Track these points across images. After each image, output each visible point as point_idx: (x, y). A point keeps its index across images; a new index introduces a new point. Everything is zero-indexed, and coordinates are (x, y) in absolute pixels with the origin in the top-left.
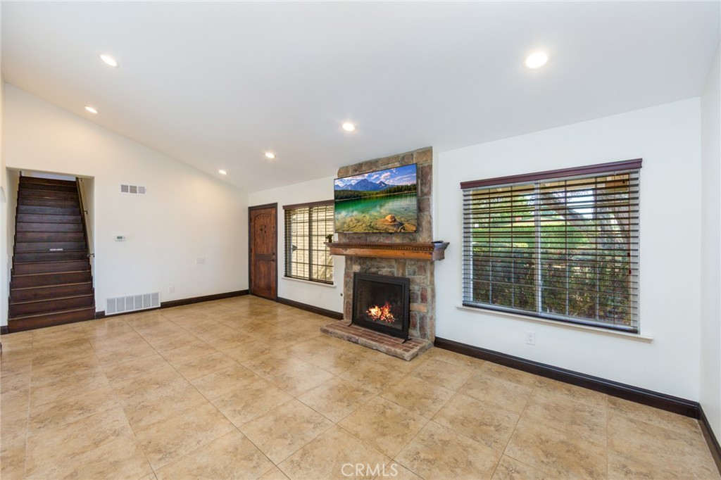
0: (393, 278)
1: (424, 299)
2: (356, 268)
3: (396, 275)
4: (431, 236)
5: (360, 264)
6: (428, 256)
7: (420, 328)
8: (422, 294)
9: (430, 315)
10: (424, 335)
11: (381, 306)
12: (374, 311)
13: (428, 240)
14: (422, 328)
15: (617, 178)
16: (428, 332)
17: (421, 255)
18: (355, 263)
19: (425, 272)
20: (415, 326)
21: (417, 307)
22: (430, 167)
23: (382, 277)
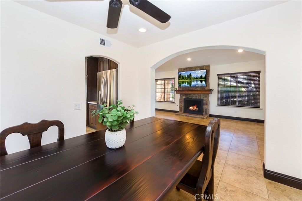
0: (197, 99)
1: (206, 104)
2: (184, 97)
3: (198, 98)
4: (209, 88)
5: (185, 96)
6: (209, 93)
7: (205, 112)
8: (206, 103)
9: (208, 108)
10: (206, 114)
11: (193, 106)
12: (191, 108)
13: (208, 89)
14: (206, 112)
15: (256, 74)
16: (208, 113)
17: (207, 92)
18: (183, 96)
19: (207, 97)
20: (204, 112)
21: (205, 107)
22: (209, 70)
23: (193, 99)
